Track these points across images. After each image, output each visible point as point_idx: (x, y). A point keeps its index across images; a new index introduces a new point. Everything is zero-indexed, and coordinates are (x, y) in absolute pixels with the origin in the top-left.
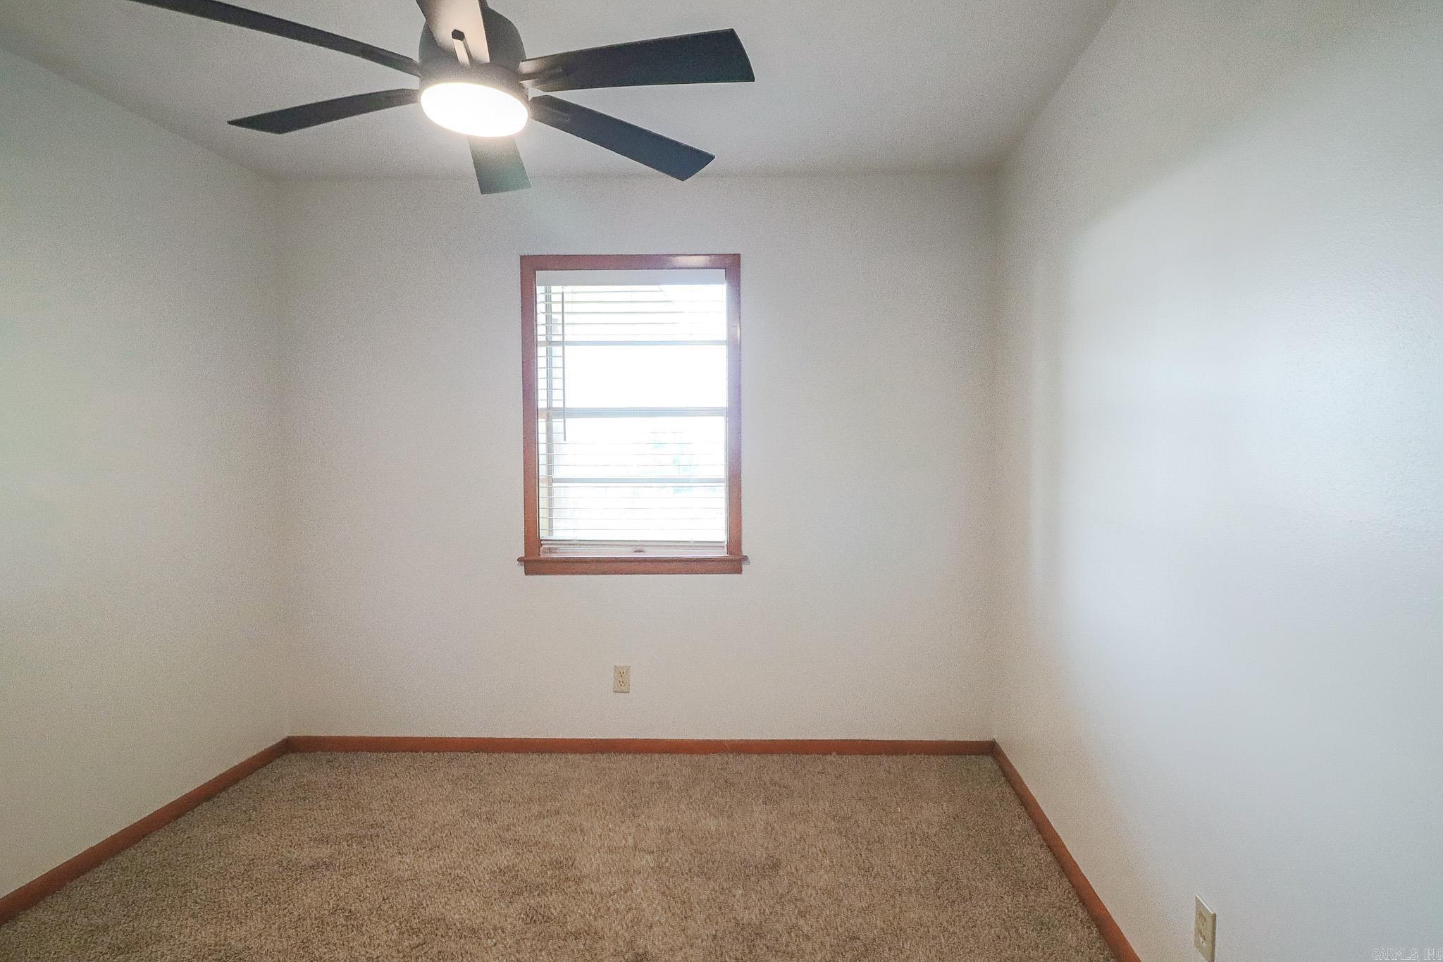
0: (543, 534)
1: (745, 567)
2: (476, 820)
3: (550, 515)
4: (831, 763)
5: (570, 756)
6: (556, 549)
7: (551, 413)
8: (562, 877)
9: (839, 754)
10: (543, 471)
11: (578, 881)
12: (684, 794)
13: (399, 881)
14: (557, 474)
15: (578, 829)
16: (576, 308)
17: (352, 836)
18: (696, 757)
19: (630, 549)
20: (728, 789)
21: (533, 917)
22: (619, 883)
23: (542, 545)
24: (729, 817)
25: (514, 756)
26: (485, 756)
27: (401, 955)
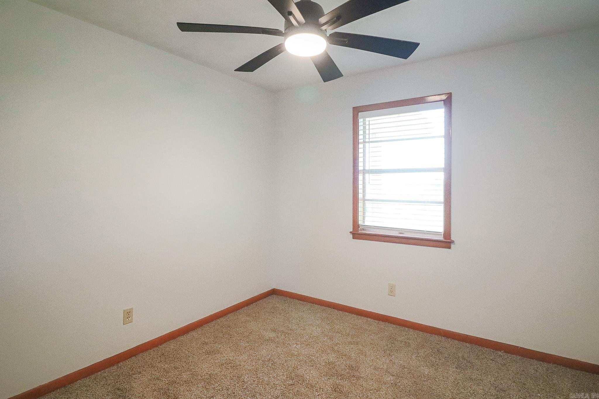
0: (360, 223)
1: (452, 246)
2: (326, 338)
3: (364, 215)
4: (500, 356)
5: (369, 319)
6: (366, 229)
7: (365, 172)
8: (352, 374)
9: (506, 352)
10: (360, 196)
11: (358, 378)
12: (415, 351)
13: (293, 355)
14: (367, 197)
15: (364, 354)
16: (375, 126)
17: (283, 332)
18: (425, 334)
19: (397, 232)
20: (438, 355)
21: (336, 389)
22: (376, 386)
23: (359, 227)
24: (436, 369)
25: (347, 314)
26: (336, 311)
27: (284, 387)
